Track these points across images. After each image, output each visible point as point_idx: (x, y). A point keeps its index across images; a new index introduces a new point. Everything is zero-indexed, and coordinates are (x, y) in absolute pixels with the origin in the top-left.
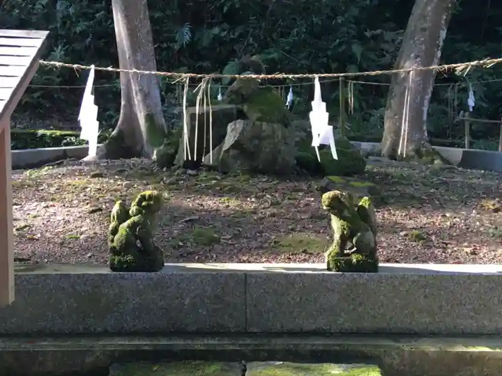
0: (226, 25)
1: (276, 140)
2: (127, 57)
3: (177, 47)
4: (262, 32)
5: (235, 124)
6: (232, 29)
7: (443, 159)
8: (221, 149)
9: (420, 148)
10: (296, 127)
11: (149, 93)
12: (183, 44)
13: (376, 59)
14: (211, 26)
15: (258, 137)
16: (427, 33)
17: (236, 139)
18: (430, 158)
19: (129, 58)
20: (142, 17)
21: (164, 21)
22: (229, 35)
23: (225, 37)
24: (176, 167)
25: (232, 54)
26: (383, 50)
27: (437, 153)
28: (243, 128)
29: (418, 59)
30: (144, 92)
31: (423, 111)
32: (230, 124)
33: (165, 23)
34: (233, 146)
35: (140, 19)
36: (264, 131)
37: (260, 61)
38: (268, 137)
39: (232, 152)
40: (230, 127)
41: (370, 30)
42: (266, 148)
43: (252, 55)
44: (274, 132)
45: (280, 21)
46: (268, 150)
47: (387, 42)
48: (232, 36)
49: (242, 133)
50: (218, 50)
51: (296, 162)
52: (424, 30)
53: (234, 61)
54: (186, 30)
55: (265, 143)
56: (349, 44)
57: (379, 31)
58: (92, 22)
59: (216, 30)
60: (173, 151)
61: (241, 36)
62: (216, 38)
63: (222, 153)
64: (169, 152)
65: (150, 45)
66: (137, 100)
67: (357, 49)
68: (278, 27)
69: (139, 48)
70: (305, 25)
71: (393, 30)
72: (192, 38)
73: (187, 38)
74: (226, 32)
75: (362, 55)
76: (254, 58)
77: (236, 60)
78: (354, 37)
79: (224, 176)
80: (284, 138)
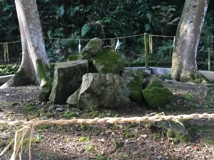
0: (82, 5)
1: (116, 86)
2: (24, 26)
3: (57, 17)
4: (101, 9)
5: (88, 76)
6: (85, 8)
7: (207, 80)
8: (78, 93)
9: (193, 74)
10: (127, 73)
11: (38, 47)
12: (60, 16)
13: (158, 20)
14: (74, 6)
15: (104, 84)
16: (197, 8)
17: (88, 86)
18: (199, 80)
19: (25, 27)
20: (32, 3)
21: (50, 4)
22: (84, 10)
23: (82, 11)
24: (50, 102)
25: (86, 20)
26: (161, 15)
27: (203, 77)
28: (93, 79)
29: (192, 24)
30: (35, 46)
31: (195, 53)
32: (84, 75)
33: (51, 5)
34: (87, 91)
35: (31, 4)
36: (108, 81)
37: (101, 24)
38: (110, 84)
39: (86, 95)
40: (84, 77)
41: (155, 6)
42: (109, 92)
43: (96, 21)
44: (114, 81)
45: (110, 2)
46: (110, 93)
47: (163, 11)
48: (86, 11)
49: (92, 83)
50: (79, 18)
51: (129, 99)
52: (195, 6)
53: (87, 23)
54: (62, 8)
55: (108, 89)
56: (145, 13)
57: (159, 6)
58: (12, 5)
59: (77, 8)
60: (48, 91)
61: (90, 11)
62: (77, 12)
63: (79, 95)
64: (46, 91)
65: (38, 19)
66: (31, 50)
67: (149, 16)
68: (109, 6)
69: (31, 21)
70: (123, 5)
71: (165, 5)
72: (65, 13)
73: (62, 12)
74: (82, 9)
75: (152, 19)
76: (97, 22)
77: (88, 23)
78: (147, 10)
79: (81, 112)
80: (121, 83)
